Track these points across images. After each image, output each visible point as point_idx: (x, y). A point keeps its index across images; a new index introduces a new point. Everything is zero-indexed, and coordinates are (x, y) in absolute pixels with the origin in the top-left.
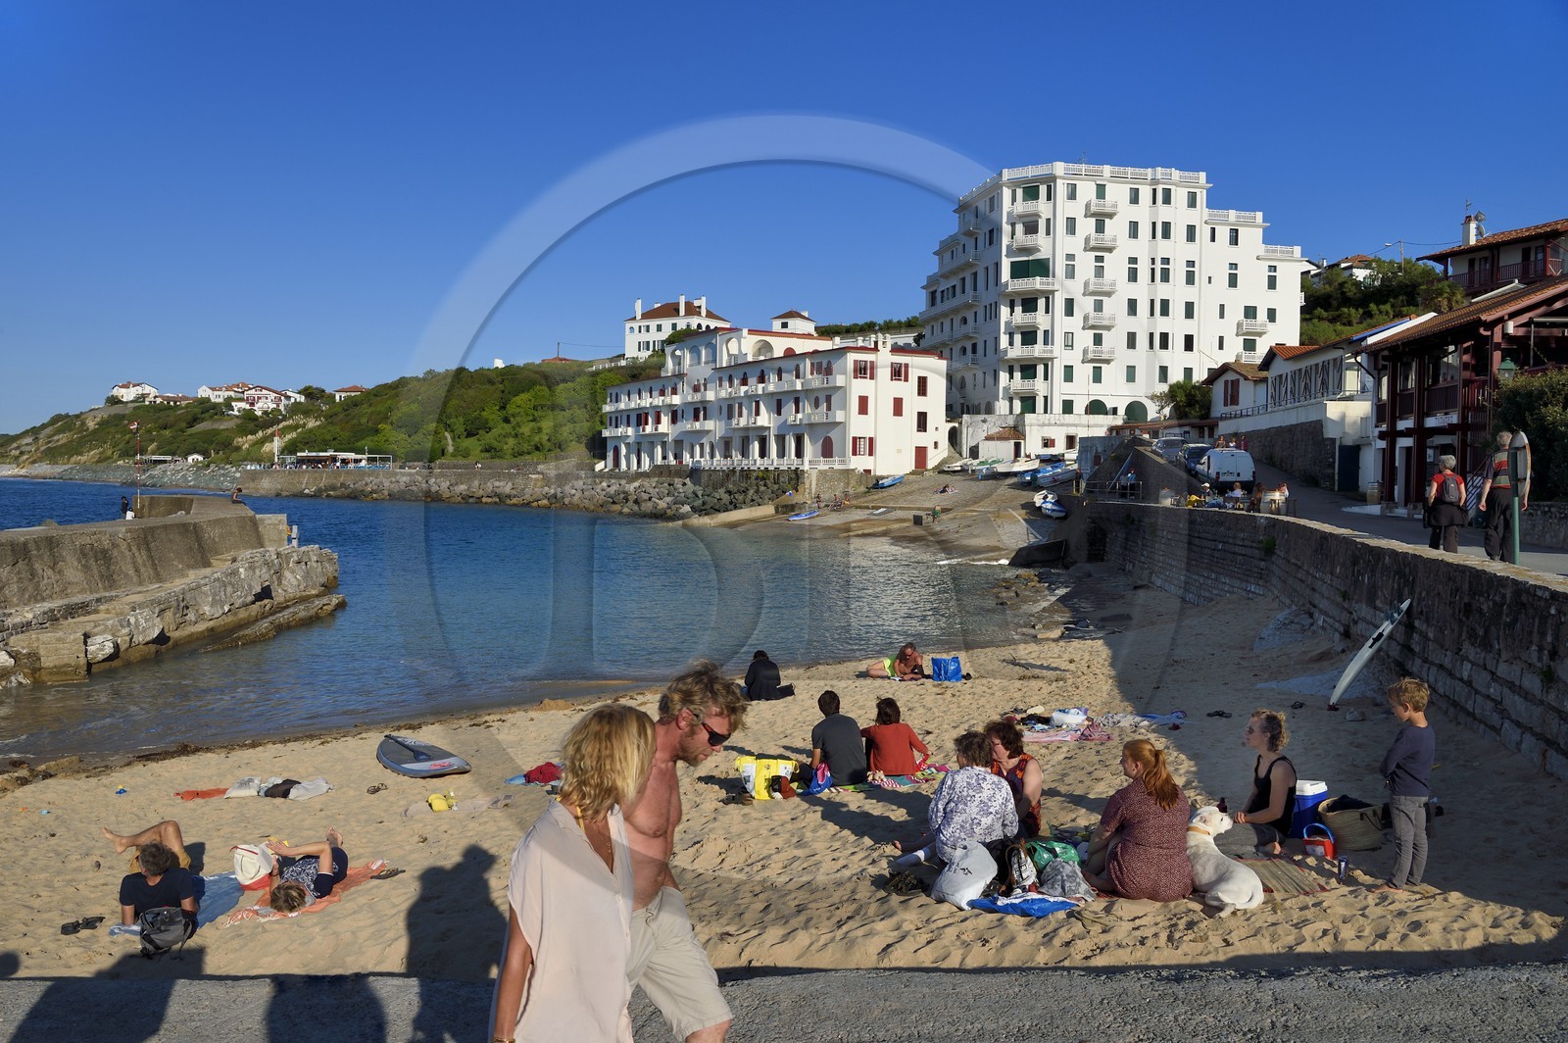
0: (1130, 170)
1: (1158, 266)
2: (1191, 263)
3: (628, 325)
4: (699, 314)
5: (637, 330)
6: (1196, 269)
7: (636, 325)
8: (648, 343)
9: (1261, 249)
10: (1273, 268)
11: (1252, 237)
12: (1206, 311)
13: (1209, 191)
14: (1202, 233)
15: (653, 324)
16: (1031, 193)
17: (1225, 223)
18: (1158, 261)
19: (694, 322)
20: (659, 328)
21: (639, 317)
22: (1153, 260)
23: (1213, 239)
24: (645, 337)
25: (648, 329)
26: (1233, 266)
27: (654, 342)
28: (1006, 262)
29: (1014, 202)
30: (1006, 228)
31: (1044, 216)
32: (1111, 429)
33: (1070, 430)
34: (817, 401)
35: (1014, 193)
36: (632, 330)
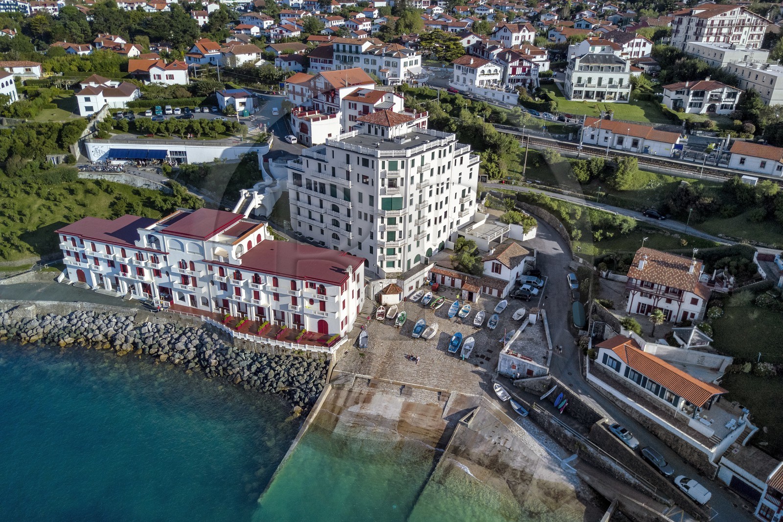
0: (433, 144)
1: (440, 187)
2: (448, 180)
9: (468, 162)
10: (471, 170)
11: (467, 157)
12: (451, 198)
13: (455, 142)
14: (452, 163)
17: (459, 155)
18: (440, 185)
22: (438, 185)
23: (455, 165)
26: (460, 174)
28: (380, 198)
29: (383, 167)
30: (380, 181)
31: (401, 177)
32: (429, 272)
33: (418, 279)
34: (311, 302)
35: (384, 163)
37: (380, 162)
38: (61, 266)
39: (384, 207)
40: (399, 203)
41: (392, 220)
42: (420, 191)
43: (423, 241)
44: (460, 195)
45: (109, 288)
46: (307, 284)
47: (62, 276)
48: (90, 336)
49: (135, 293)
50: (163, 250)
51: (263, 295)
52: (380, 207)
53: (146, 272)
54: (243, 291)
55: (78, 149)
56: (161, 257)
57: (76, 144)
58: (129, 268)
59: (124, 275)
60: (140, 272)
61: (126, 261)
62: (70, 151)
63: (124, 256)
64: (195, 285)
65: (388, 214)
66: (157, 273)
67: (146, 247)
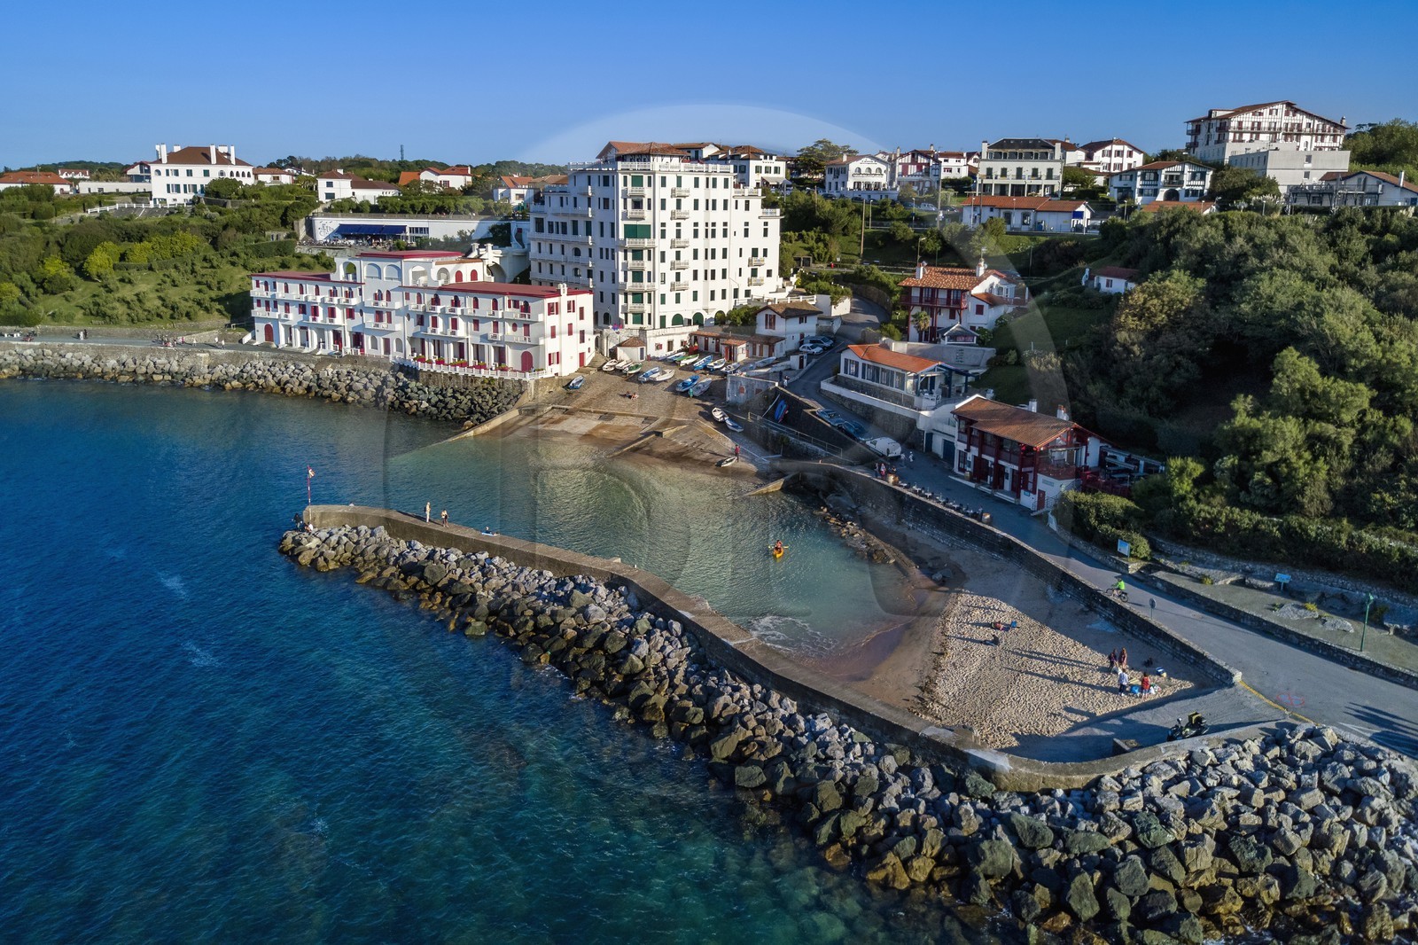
0: (694, 166)
1: (710, 228)
2: (725, 224)
3: (153, 168)
4: (229, 161)
5: (164, 173)
6: (728, 227)
7: (162, 168)
8: (178, 186)
9: (760, 212)
10: (766, 224)
11: (756, 203)
12: (733, 253)
13: (734, 177)
14: (731, 204)
15: (183, 169)
16: (637, 180)
17: (743, 197)
18: (710, 225)
19: (227, 170)
20: (189, 173)
21: (165, 160)
22: (707, 224)
23: (737, 208)
24: (173, 180)
25: (176, 173)
26: (747, 224)
27: (185, 186)
28: (622, 224)
29: (625, 184)
30: (621, 201)
31: (647, 197)
32: (691, 335)
33: (670, 338)
34: (515, 326)
35: (625, 178)
36: (158, 172)
37: (621, 177)
38: (250, 327)
39: (626, 236)
40: (645, 232)
41: (637, 254)
42: (678, 225)
43: (686, 296)
44: (748, 254)
45: (297, 344)
46: (509, 301)
47: (247, 338)
48: (261, 381)
49: (324, 347)
50: (358, 281)
51: (461, 323)
52: (621, 236)
53: (338, 312)
54: (440, 321)
55: (304, 227)
56: (356, 290)
57: (302, 221)
58: (321, 310)
59: (314, 319)
60: (332, 313)
61: (319, 299)
62: (293, 229)
63: (317, 293)
64: (390, 321)
65: (630, 243)
66: (350, 314)
67: (341, 279)
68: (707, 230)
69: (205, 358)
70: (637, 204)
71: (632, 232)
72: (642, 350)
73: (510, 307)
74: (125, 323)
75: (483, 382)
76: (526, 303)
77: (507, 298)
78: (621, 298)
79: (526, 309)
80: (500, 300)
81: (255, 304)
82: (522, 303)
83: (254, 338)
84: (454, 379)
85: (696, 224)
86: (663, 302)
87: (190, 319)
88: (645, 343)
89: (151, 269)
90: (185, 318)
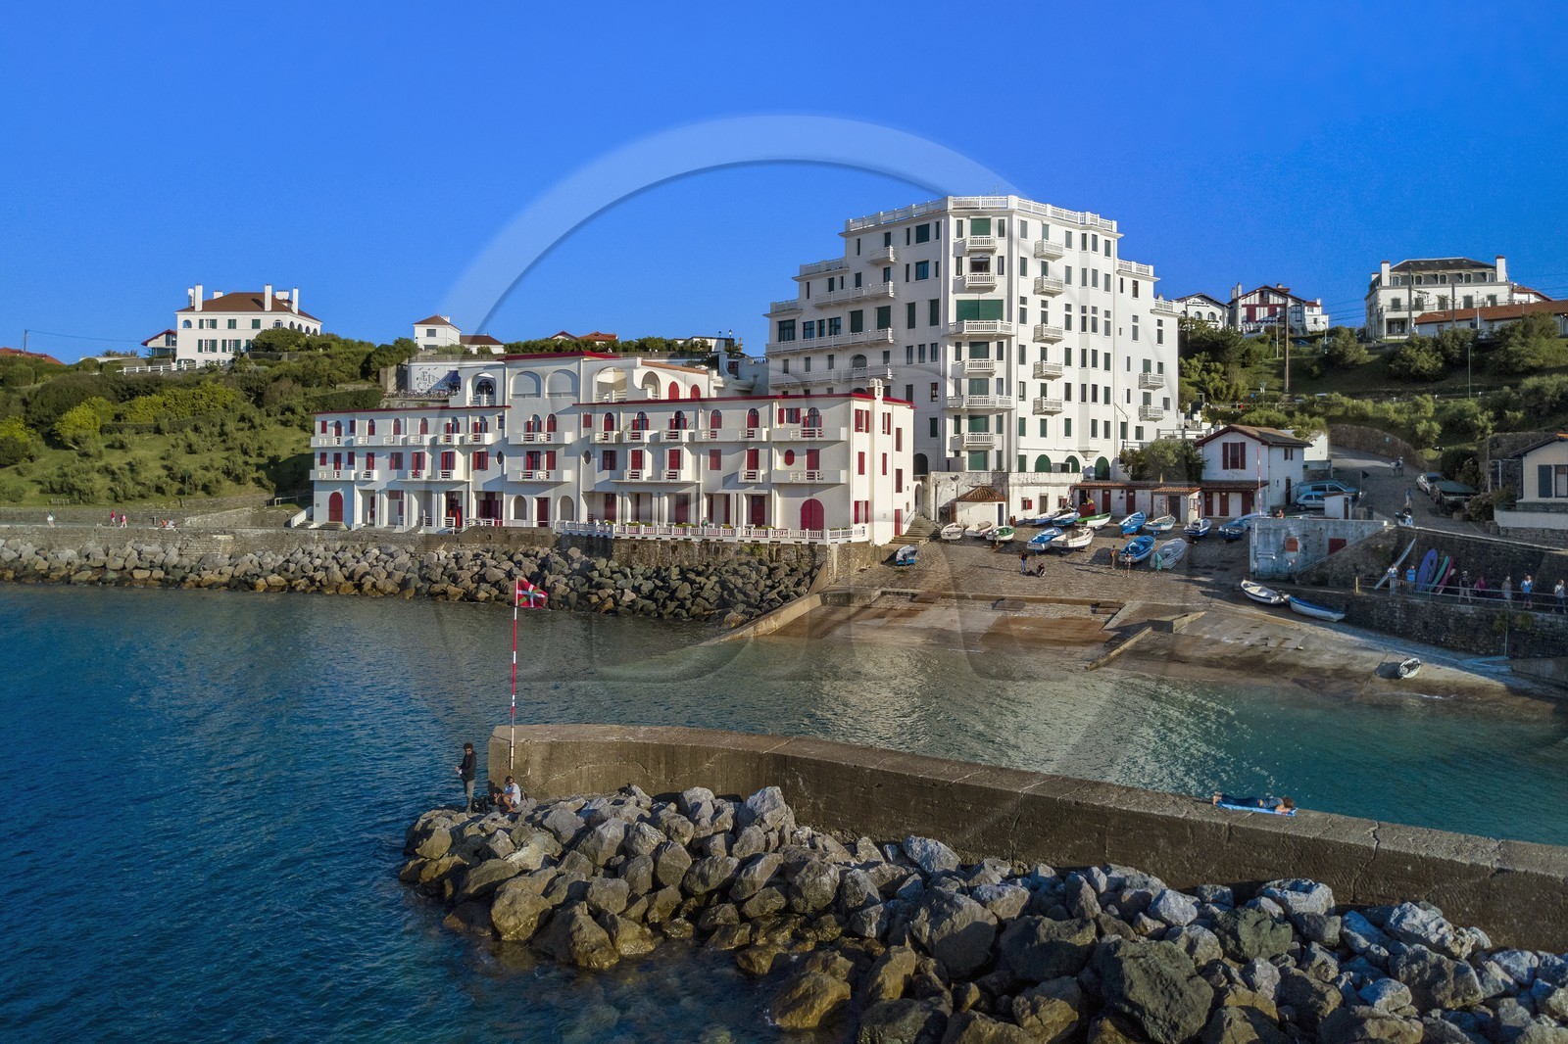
0: (1065, 211)
1: (1090, 315)
2: (1108, 313)
3: (182, 318)
4: (289, 310)
5: (195, 324)
6: (1111, 320)
7: (194, 318)
8: (214, 342)
9: (1152, 303)
10: (1160, 323)
11: (1147, 287)
12: (1118, 363)
13: (1120, 241)
14: (1115, 283)
15: (223, 318)
16: (981, 226)
17: (1130, 274)
18: (1089, 310)
19: (286, 320)
20: (232, 324)
21: (199, 306)
22: (1084, 309)
23: (1122, 291)
24: (208, 334)
25: (213, 324)
26: (1135, 318)
27: (224, 342)
28: (953, 299)
29: (960, 234)
30: (952, 262)
31: (998, 253)
32: (1074, 488)
33: (1044, 490)
34: (789, 458)
35: (960, 224)
36: (188, 324)
37: (953, 222)
38: (306, 502)
39: (960, 317)
40: (994, 310)
41: (979, 348)
42: (1044, 304)
43: (1055, 424)
44: (1138, 368)
45: (383, 521)
46: (781, 411)
47: (300, 518)
49: (429, 523)
50: (499, 403)
51: (688, 458)
52: (952, 318)
53: (460, 459)
54: (648, 457)
55: (394, 380)
56: (493, 420)
57: (392, 370)
58: (428, 457)
59: (416, 475)
60: (448, 462)
61: (427, 439)
62: (378, 380)
63: (424, 430)
64: (552, 465)
65: (970, 328)
66: (480, 462)
67: (468, 404)
68: (1084, 319)
69: (226, 542)
70: (980, 266)
71: (968, 311)
72: (1000, 506)
73: (781, 421)
74: (104, 501)
75: (738, 553)
76: (813, 413)
77: (776, 406)
78: (950, 423)
79: (814, 419)
80: (763, 411)
81: (317, 461)
82: (804, 413)
83: (310, 518)
84: (682, 550)
85: (1068, 307)
86: (1022, 432)
87: (209, 493)
88: (1005, 497)
89: (158, 431)
90: (200, 493)
